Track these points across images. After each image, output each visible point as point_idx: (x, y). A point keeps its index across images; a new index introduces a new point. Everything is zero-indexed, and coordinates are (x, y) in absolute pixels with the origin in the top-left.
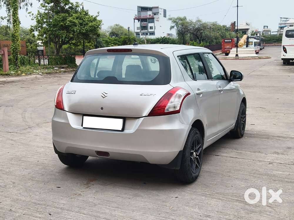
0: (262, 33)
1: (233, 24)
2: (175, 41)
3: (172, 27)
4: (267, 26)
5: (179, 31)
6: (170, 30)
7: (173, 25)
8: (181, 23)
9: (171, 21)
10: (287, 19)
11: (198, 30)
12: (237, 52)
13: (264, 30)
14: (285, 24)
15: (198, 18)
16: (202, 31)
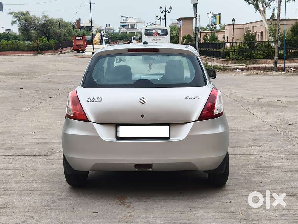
0: (106, 31)
1: (79, 21)
2: (17, 37)
3: (14, 22)
4: (110, 25)
5: (22, 26)
6: (12, 25)
7: (15, 19)
8: (24, 18)
9: (12, 15)
10: (127, 18)
11: (45, 25)
12: (93, 50)
13: (106, 28)
14: (126, 22)
15: (43, 13)
16: (49, 27)
